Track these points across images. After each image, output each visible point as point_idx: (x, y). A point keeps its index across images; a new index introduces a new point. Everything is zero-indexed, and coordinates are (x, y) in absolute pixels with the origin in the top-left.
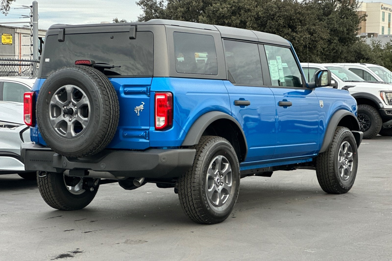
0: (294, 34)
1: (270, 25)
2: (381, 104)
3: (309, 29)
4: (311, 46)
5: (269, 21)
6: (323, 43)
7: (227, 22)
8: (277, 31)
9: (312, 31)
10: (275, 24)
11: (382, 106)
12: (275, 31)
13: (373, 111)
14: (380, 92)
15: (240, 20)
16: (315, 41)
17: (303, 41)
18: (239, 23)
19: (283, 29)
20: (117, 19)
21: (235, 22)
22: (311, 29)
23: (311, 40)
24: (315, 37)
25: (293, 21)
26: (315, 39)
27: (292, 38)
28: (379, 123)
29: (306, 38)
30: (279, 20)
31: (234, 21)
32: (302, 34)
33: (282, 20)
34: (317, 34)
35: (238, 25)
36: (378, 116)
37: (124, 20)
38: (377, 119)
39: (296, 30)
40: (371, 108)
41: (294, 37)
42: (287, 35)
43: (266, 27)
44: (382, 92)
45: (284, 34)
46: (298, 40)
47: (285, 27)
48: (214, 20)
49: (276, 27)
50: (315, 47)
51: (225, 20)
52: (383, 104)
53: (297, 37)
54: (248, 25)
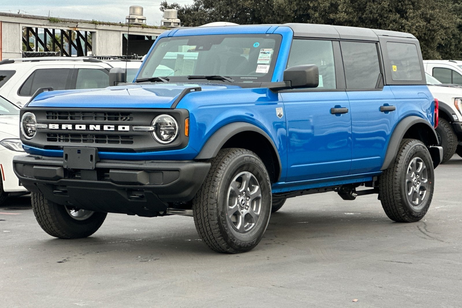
0: (403, 21)
1: (370, 9)
2: (455, 115)
3: (425, 14)
4: (427, 38)
5: (368, 4)
6: (445, 33)
7: (311, 5)
8: (380, 17)
9: (428, 16)
10: (377, 7)
11: (457, 119)
12: (377, 17)
13: (444, 125)
14: (454, 99)
15: (329, 2)
16: (434, 30)
17: (416, 31)
18: (329, 7)
19: (388, 14)
20: (166, 2)
21: (323, 5)
22: (427, 14)
23: (427, 29)
24: (432, 25)
25: (402, 2)
26: (433, 28)
27: (400, 27)
28: (452, 142)
29: (420, 26)
30: (383, 2)
31: (321, 4)
32: (414, 21)
33: (386, 2)
34: (436, 20)
35: (327, 9)
36: (451, 132)
37: (176, 4)
38: (450, 136)
39: (406, 15)
40: (442, 121)
41: (403, 25)
42: (394, 23)
43: (365, 11)
44: (456, 99)
45: (389, 21)
46: (409, 29)
47: (391, 11)
48: (295, 3)
49: (379, 11)
50: (433, 39)
51: (309, 2)
52: (458, 116)
53: (407, 25)
54: (340, 9)
